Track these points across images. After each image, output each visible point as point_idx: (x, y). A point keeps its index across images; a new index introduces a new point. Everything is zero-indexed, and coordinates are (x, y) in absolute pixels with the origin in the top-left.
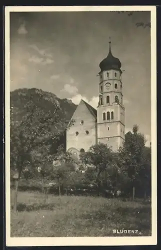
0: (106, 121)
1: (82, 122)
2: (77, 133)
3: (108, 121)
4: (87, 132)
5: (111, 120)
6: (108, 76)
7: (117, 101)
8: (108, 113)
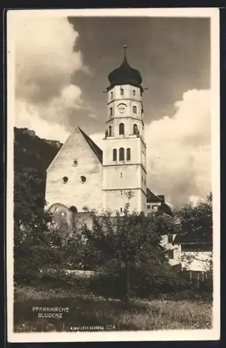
0: (118, 162)
1: (76, 162)
2: (66, 179)
3: (121, 163)
4: (84, 179)
5: (126, 162)
6: (122, 94)
7: (136, 132)
8: (122, 149)
